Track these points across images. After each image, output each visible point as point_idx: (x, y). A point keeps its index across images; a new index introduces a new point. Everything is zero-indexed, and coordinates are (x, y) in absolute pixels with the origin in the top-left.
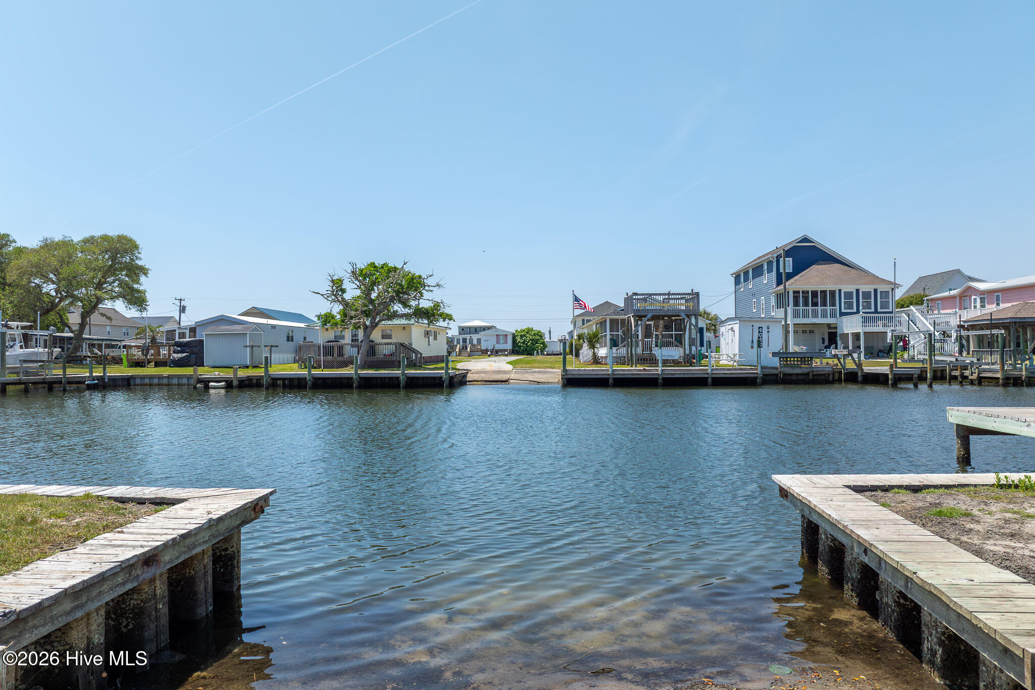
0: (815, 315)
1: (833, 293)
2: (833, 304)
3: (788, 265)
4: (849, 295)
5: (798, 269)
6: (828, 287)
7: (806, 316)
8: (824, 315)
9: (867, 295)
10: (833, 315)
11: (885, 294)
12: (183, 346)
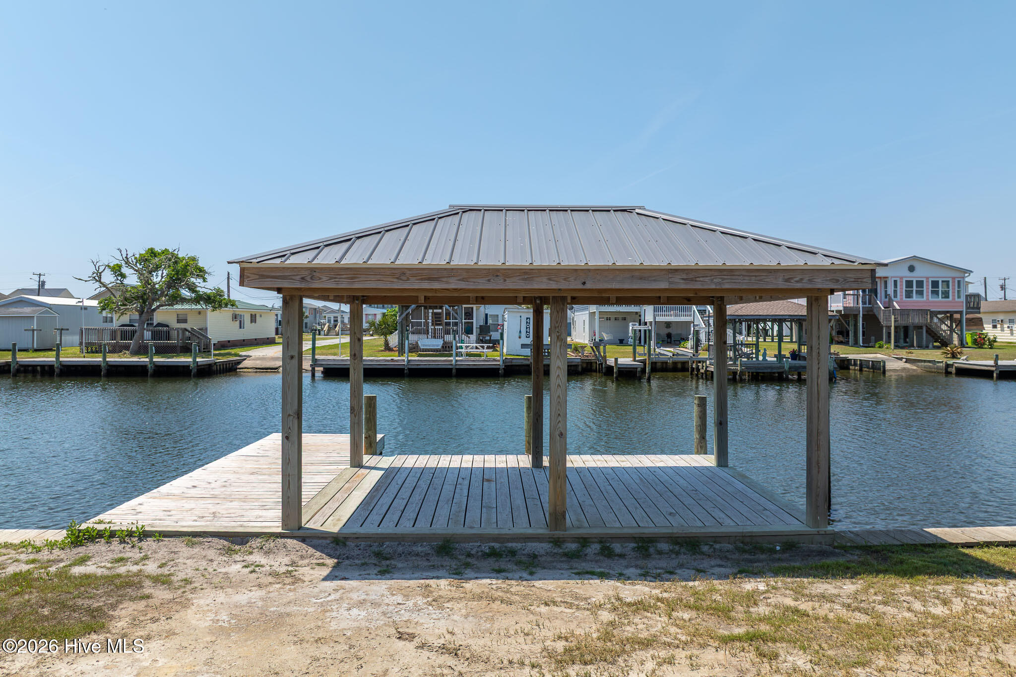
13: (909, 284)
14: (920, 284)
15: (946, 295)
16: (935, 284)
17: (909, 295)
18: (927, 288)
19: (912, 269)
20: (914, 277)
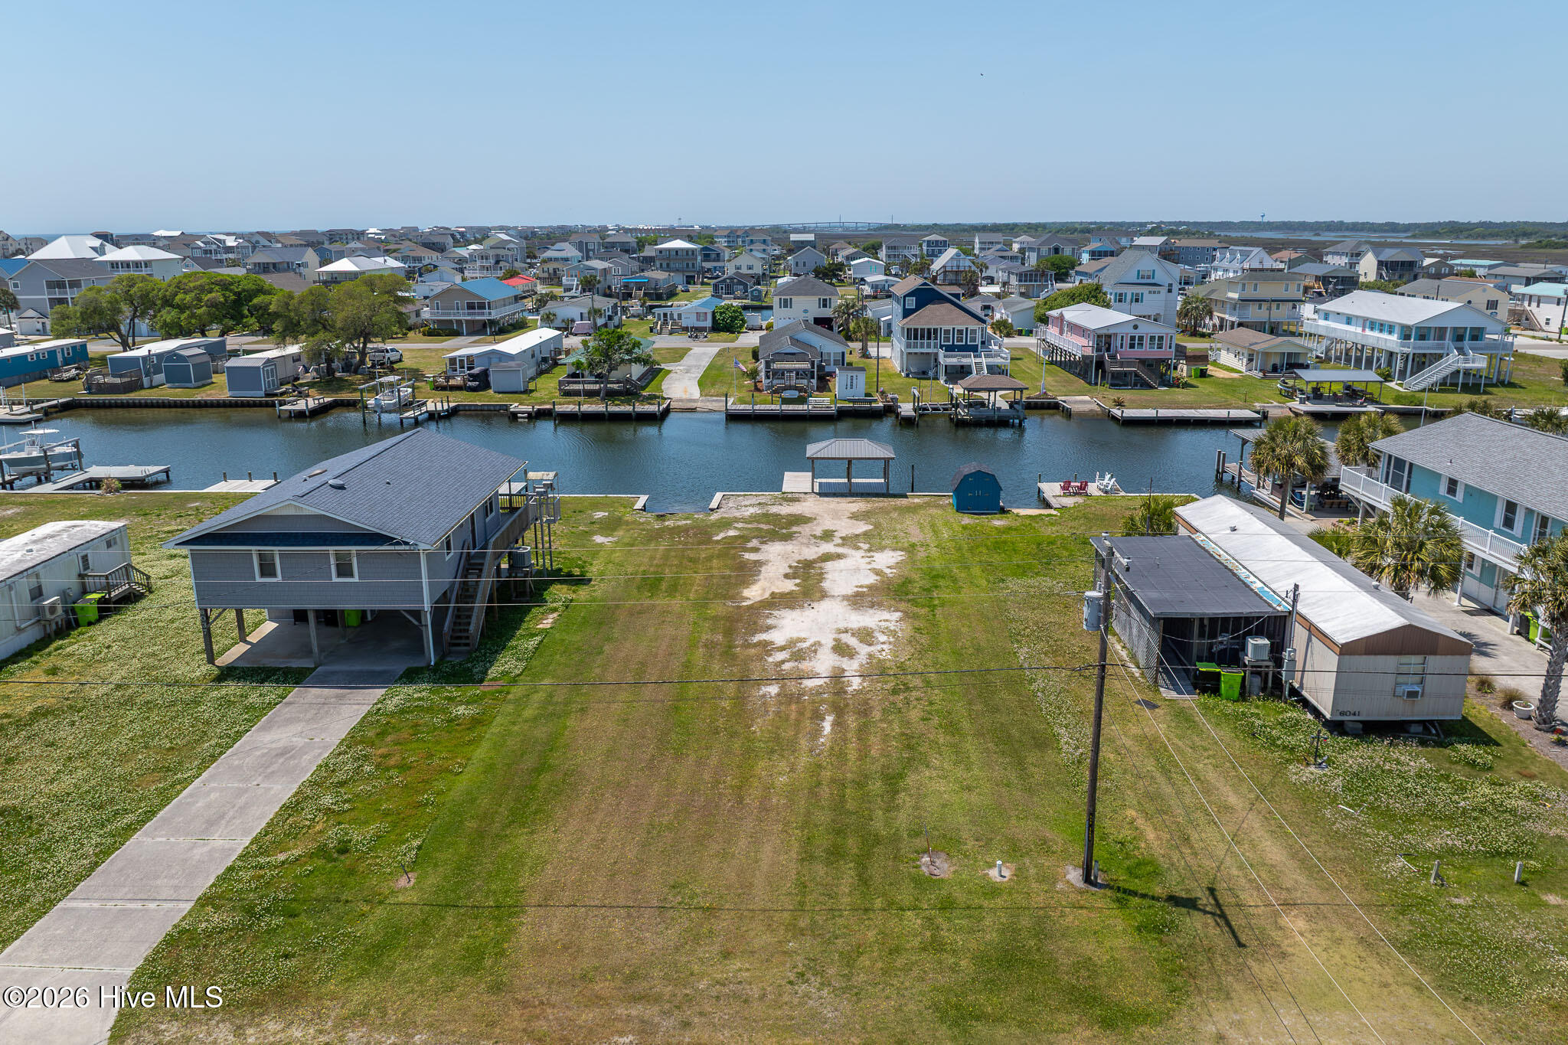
0: (922, 346)
1: (935, 330)
2: (936, 339)
3: (911, 303)
4: (947, 332)
5: (920, 306)
6: (932, 327)
7: (915, 346)
8: (929, 346)
9: (960, 332)
10: (935, 347)
11: (974, 332)
12: (474, 377)
13: (1133, 338)
14: (1141, 338)
15: (1159, 347)
16: (1152, 338)
17: (1132, 346)
18: (1146, 341)
19: (1136, 327)
20: (1137, 333)
